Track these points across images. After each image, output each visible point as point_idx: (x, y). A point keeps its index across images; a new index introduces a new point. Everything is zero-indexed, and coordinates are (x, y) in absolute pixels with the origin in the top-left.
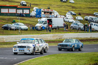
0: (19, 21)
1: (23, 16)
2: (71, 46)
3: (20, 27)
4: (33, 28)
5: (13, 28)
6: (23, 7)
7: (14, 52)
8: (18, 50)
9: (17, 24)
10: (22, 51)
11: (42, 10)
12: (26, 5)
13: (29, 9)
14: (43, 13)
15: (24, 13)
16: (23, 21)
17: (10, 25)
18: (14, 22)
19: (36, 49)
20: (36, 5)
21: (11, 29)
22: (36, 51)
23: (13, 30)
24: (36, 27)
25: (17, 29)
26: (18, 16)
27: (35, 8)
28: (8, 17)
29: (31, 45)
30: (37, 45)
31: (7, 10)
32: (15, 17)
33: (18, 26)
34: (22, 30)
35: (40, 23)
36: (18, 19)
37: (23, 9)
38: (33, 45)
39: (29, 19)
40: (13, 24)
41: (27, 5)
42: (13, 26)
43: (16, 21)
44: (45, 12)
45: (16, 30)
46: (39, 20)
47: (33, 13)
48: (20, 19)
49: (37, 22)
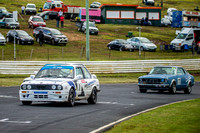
0: (140, 33)
1: (148, 25)
2: (169, 82)
3: (142, 44)
4: (166, 47)
5: (128, 46)
6: (148, 7)
7: (22, 99)
8: (31, 95)
9: (137, 40)
10: (41, 97)
11: (184, 13)
12: (153, 4)
13: (159, 11)
14: (185, 19)
15: (150, 18)
16: (147, 34)
17: (123, 41)
18: (130, 36)
19: (78, 92)
20: (173, 4)
21: (124, 49)
22: (77, 97)
23: (128, 50)
24: (171, 46)
25: (135, 50)
26: (138, 24)
27: (170, 10)
28: (120, 26)
29: (64, 82)
30: (79, 82)
31: (118, 12)
32: (131, 27)
33: (137, 43)
34: (145, 50)
35: (180, 38)
36: (138, 30)
37: (147, 11)
38: (70, 83)
39: (159, 29)
40: (129, 40)
41: (156, 4)
42: (129, 43)
43: (135, 33)
44: (189, 18)
45: (133, 50)
46: (177, 32)
47: (167, 19)
48: (143, 31)
49: (175, 36)
